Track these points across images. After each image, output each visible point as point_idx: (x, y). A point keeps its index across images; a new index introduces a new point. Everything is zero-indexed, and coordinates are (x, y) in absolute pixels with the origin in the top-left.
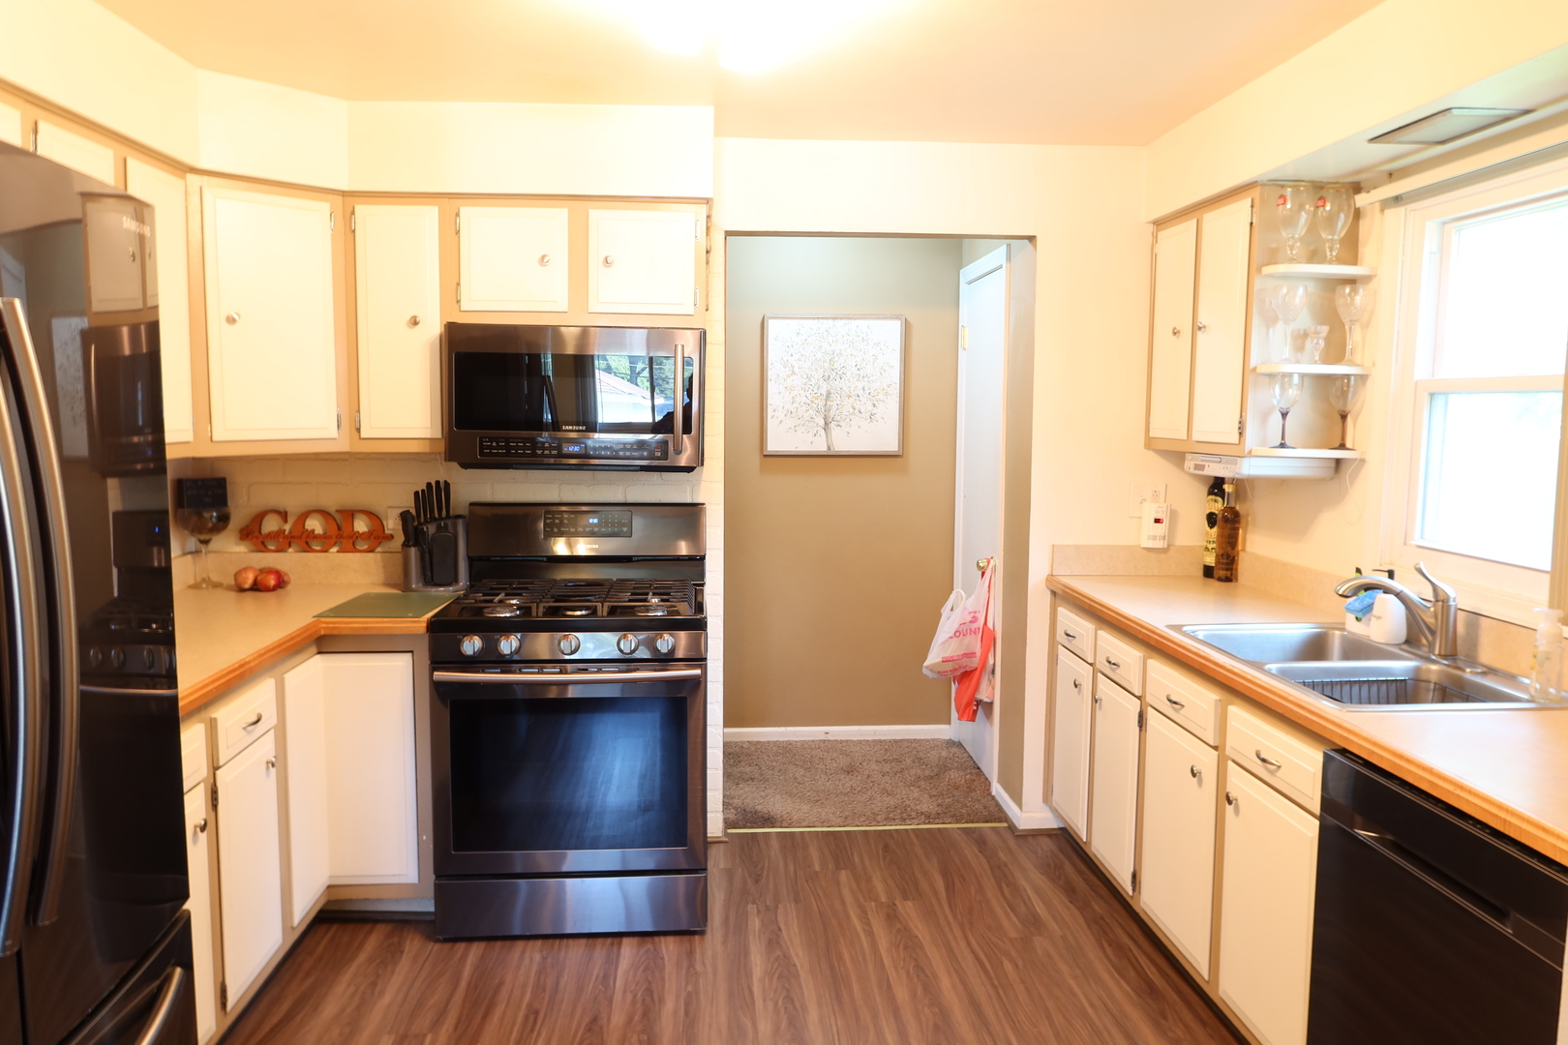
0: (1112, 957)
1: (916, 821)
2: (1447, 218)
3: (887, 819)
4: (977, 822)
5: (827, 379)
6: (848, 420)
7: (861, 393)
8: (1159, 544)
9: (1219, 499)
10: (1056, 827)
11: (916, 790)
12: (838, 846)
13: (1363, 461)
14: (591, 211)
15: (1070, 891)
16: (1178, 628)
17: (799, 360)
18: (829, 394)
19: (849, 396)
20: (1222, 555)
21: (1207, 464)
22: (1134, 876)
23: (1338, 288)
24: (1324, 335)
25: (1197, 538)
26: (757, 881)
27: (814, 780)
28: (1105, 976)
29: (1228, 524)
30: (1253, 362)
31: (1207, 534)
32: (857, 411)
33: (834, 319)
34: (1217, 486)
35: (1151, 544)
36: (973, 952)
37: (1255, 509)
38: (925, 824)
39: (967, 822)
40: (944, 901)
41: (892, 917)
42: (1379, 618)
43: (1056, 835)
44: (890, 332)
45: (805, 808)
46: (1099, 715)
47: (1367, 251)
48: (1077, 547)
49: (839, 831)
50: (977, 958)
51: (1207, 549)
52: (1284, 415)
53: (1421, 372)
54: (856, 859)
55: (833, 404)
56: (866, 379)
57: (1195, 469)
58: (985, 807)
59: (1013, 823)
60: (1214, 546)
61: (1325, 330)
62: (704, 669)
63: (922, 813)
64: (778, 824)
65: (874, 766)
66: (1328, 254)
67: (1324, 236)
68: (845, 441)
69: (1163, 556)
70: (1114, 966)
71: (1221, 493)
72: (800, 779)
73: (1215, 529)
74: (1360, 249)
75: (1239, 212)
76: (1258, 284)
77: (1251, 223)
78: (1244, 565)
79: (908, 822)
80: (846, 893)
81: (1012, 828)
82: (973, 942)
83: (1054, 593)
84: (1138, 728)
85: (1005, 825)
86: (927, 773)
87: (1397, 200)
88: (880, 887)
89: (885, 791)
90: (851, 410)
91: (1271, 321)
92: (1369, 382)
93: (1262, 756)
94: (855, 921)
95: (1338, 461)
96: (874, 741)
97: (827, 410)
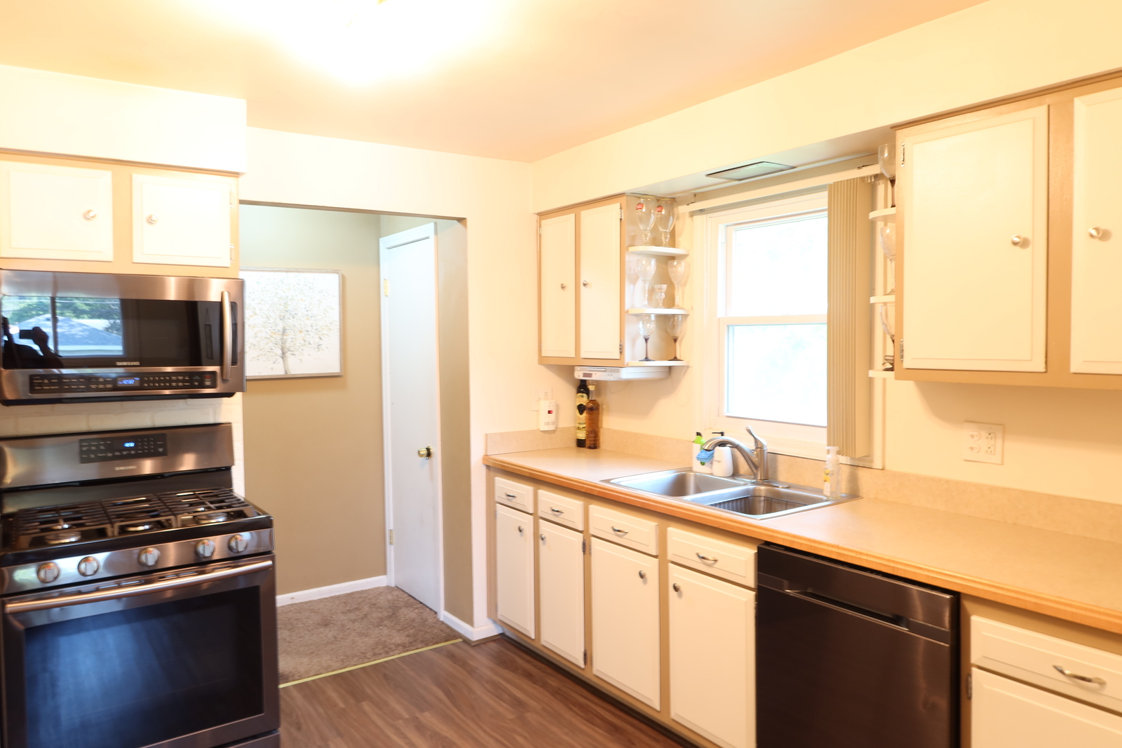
0: (581, 714)
1: (397, 652)
2: (729, 224)
3: (375, 655)
4: (440, 643)
5: (282, 318)
6: (300, 350)
7: (309, 329)
8: (551, 428)
9: (585, 395)
10: (496, 634)
11: (385, 628)
12: (345, 682)
13: (688, 367)
14: (134, 176)
15: (529, 676)
16: (608, 481)
17: (260, 303)
18: (284, 330)
19: (301, 332)
20: (591, 432)
21: (593, 373)
22: (585, 655)
23: (670, 261)
24: (664, 290)
25: (572, 422)
26: (299, 728)
27: (301, 637)
28: (584, 728)
29: (591, 411)
30: (627, 306)
31: (579, 418)
32: (307, 343)
33: (286, 271)
34: (582, 387)
35: (546, 428)
36: (492, 736)
37: (608, 401)
38: (405, 652)
39: (434, 644)
40: (450, 705)
41: (420, 728)
42: (719, 462)
43: (498, 640)
44: (329, 283)
45: (305, 660)
46: (543, 549)
47: (681, 239)
48: (501, 434)
49: (342, 673)
50: (497, 740)
51: (579, 428)
52: (646, 340)
53: (721, 313)
54: (369, 691)
55: (288, 338)
56: (313, 319)
57: (584, 376)
58: (442, 631)
59: (466, 638)
60: (584, 426)
61: (665, 286)
62: (273, 559)
63: (399, 645)
64: (291, 678)
65: (342, 617)
66: (664, 240)
67: (661, 229)
68: (300, 366)
69: (553, 435)
70: (585, 719)
71: (587, 392)
72: (288, 639)
73: (585, 414)
74: (677, 239)
75: (612, 212)
76: (628, 258)
77: (621, 219)
78: (604, 438)
79: (391, 653)
80: (375, 718)
81: (466, 641)
82: (488, 729)
83: (488, 467)
84: (582, 553)
85: (460, 640)
86: (385, 614)
87: (702, 211)
88: (398, 708)
89: (361, 635)
90: (303, 342)
91: (634, 282)
92: (689, 319)
93: (701, 555)
94: (395, 738)
95: (670, 368)
96: (332, 597)
97: (284, 342)
